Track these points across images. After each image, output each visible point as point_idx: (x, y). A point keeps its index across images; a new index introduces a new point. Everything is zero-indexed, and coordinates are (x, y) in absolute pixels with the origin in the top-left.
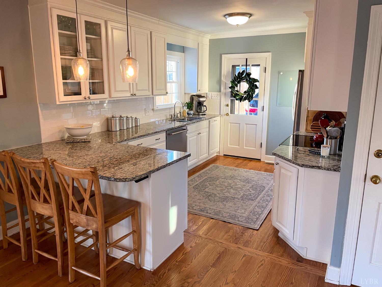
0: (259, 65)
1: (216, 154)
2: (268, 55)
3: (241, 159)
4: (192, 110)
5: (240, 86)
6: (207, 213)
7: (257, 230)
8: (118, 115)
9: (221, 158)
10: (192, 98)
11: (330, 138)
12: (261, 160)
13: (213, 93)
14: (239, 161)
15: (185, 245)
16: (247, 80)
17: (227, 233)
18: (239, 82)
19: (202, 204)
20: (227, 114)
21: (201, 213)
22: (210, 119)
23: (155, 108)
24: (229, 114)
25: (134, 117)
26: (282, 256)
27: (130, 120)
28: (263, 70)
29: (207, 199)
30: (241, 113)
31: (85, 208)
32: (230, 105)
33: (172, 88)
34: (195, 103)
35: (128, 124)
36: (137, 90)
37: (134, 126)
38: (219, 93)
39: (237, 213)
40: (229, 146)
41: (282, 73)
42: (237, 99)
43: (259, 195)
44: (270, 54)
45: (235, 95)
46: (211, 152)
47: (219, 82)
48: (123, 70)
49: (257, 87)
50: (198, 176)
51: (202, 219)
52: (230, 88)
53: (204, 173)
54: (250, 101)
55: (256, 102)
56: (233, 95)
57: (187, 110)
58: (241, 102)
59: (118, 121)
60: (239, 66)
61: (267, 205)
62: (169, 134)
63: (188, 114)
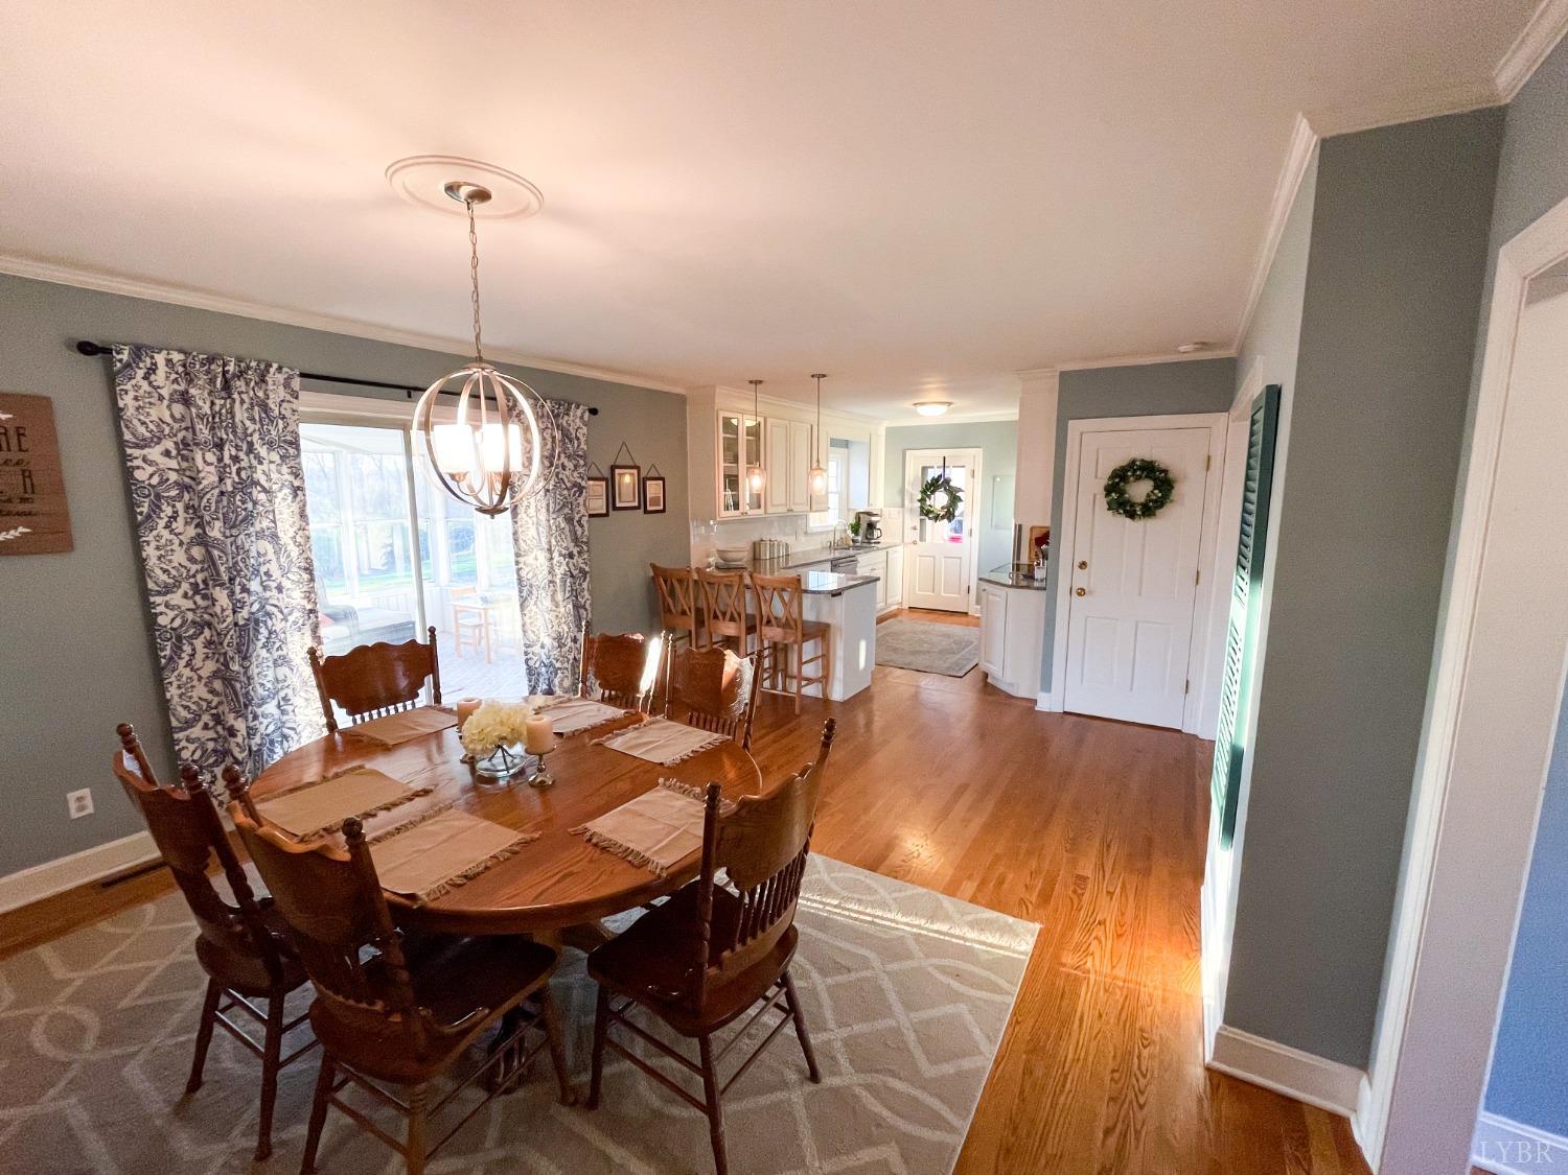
0: (964, 467)
1: (896, 607)
2: (978, 452)
3: (935, 613)
4: (859, 535)
5: (934, 499)
7: (961, 677)
8: (765, 538)
9: (904, 612)
12: (969, 614)
13: (891, 509)
14: (934, 616)
15: (871, 688)
16: (945, 489)
20: (915, 543)
22: (887, 548)
23: (809, 530)
24: (918, 541)
25: (786, 542)
27: (781, 546)
28: (970, 473)
30: (936, 542)
32: (918, 527)
33: (833, 502)
34: (864, 526)
35: (779, 550)
37: (785, 554)
40: (917, 595)
41: (998, 479)
42: (929, 518)
44: (981, 450)
45: (926, 512)
47: (902, 491)
49: (960, 500)
52: (919, 501)
54: (950, 521)
55: (960, 522)
57: (852, 535)
58: (935, 521)
59: (766, 546)
60: (933, 467)
62: (835, 566)
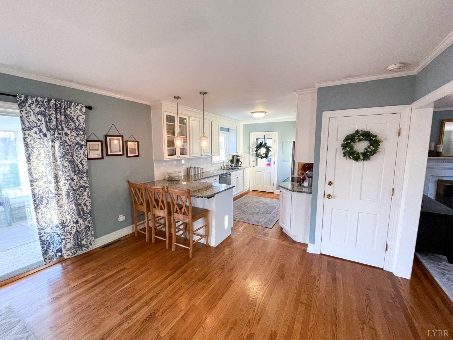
0: (271, 138)
1: (247, 190)
2: (276, 133)
3: (262, 193)
4: (233, 164)
5: (261, 150)
6: (243, 220)
7: (271, 228)
8: (193, 166)
9: (250, 192)
10: (233, 157)
11: (308, 177)
12: (274, 193)
13: (245, 154)
14: (261, 194)
15: (231, 236)
16: (265, 147)
17: (254, 230)
18: (260, 148)
19: (240, 216)
20: (254, 166)
21: (240, 220)
22: (244, 169)
23: (213, 163)
25: (201, 167)
26: (284, 240)
27: (199, 169)
28: (274, 141)
29: (243, 213)
30: (262, 166)
31: (183, 211)
32: (255, 161)
33: (223, 151)
34: (235, 160)
35: (198, 171)
36: (204, 153)
37: (201, 172)
38: (249, 154)
39: (260, 220)
40: (255, 185)
41: (284, 143)
42: (259, 158)
43: (272, 211)
46: (245, 188)
47: (249, 148)
48: (201, 142)
49: (270, 151)
50: (237, 202)
51: (240, 223)
52: (255, 151)
53: (240, 200)
54: (267, 159)
55: (270, 159)
56: (257, 155)
57: (230, 164)
58: (261, 159)
59: (193, 170)
60: (260, 139)
61: (277, 216)
62: (221, 177)
63: (231, 166)
